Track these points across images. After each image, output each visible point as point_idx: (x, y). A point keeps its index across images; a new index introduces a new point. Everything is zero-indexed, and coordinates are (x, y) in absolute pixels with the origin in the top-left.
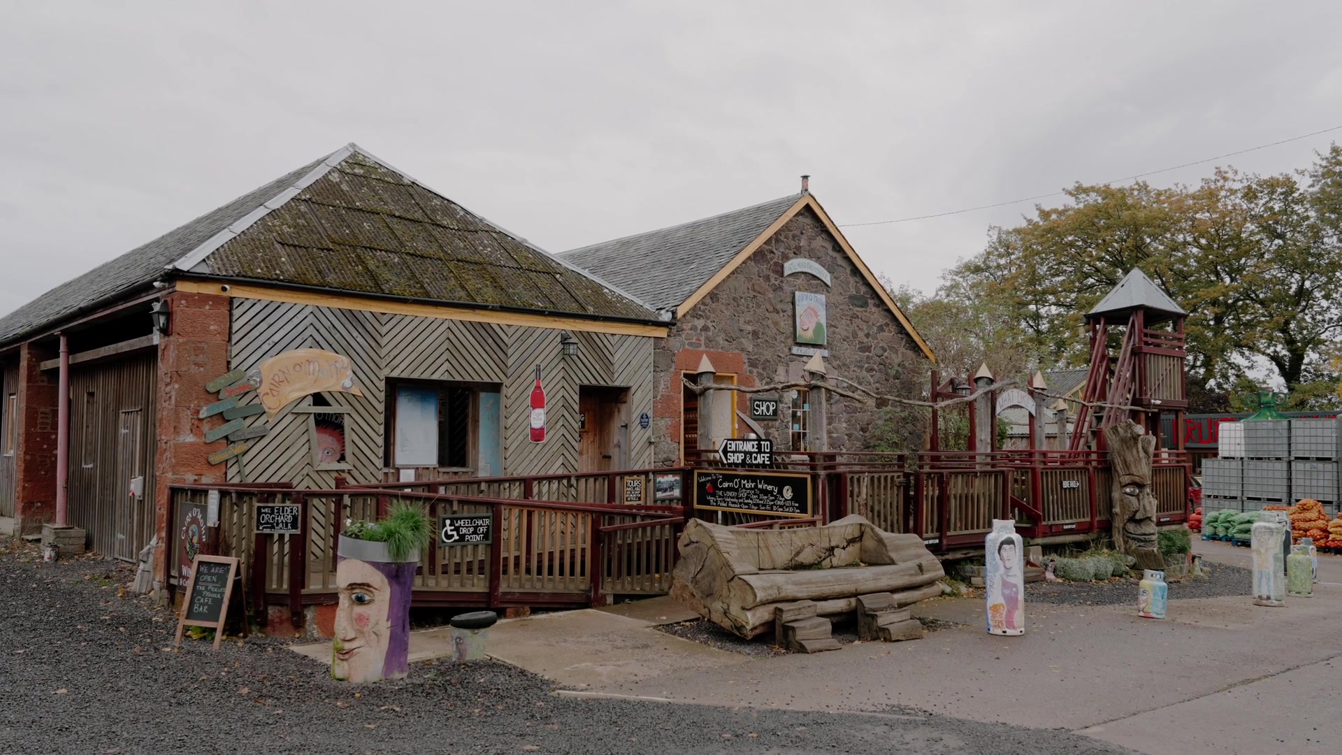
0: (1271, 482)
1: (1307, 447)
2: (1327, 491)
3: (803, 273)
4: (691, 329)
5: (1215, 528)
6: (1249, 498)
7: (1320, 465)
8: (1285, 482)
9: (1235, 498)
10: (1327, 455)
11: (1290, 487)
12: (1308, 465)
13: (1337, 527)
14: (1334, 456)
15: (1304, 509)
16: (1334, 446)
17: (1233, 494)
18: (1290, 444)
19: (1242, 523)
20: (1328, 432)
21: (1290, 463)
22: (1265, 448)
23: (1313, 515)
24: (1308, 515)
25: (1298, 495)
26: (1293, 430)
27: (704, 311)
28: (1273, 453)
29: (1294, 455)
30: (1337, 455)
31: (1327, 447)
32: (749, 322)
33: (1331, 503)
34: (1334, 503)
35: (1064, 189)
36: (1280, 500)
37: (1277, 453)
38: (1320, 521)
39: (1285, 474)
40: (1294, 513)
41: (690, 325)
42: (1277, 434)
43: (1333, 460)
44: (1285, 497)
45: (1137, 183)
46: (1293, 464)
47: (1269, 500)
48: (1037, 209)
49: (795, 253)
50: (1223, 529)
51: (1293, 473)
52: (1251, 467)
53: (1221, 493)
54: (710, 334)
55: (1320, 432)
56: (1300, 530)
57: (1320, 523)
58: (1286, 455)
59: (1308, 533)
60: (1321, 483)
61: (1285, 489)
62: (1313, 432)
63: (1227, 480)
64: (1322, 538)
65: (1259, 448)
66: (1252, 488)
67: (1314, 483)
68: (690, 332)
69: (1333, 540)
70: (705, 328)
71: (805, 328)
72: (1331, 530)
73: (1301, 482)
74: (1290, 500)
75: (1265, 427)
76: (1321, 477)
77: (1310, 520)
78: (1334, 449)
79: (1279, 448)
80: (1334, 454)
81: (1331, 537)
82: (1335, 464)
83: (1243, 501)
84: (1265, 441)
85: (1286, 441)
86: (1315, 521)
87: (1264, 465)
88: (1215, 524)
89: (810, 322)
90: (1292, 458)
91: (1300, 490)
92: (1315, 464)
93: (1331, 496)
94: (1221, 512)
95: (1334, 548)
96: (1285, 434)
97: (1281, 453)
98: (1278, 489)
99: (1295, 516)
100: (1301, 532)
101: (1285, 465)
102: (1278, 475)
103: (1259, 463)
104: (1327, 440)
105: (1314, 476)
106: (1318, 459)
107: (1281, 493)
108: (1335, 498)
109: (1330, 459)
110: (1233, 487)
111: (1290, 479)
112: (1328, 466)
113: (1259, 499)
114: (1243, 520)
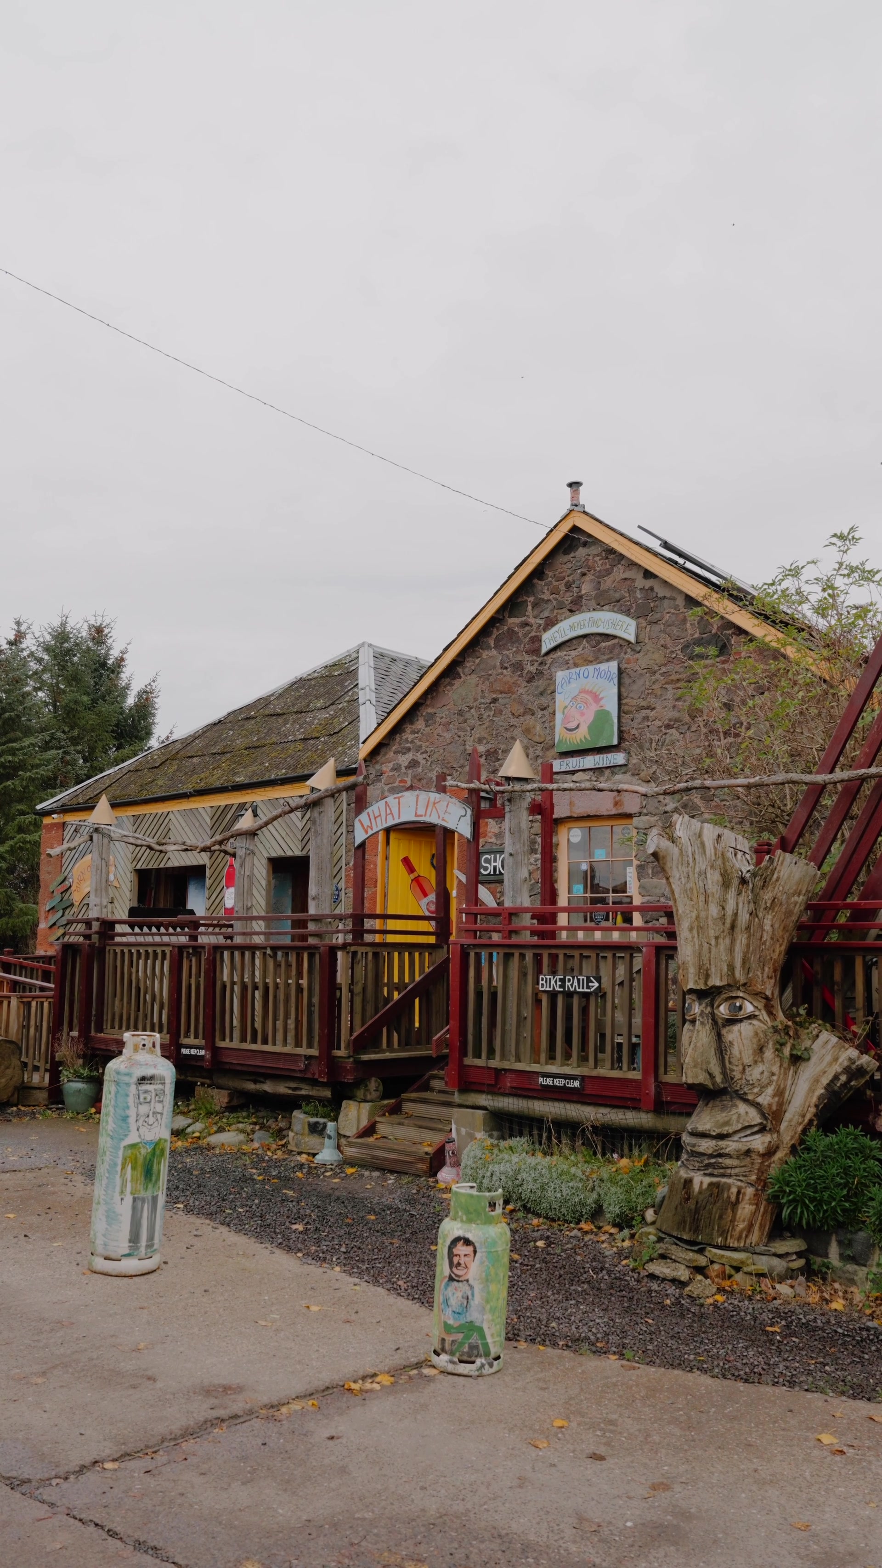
3: (585, 636)
4: (393, 770)
27: (412, 742)
32: (480, 741)
41: (391, 765)
49: (571, 611)
54: (420, 770)
68: (391, 774)
70: (414, 764)
71: (572, 725)
89: (582, 714)
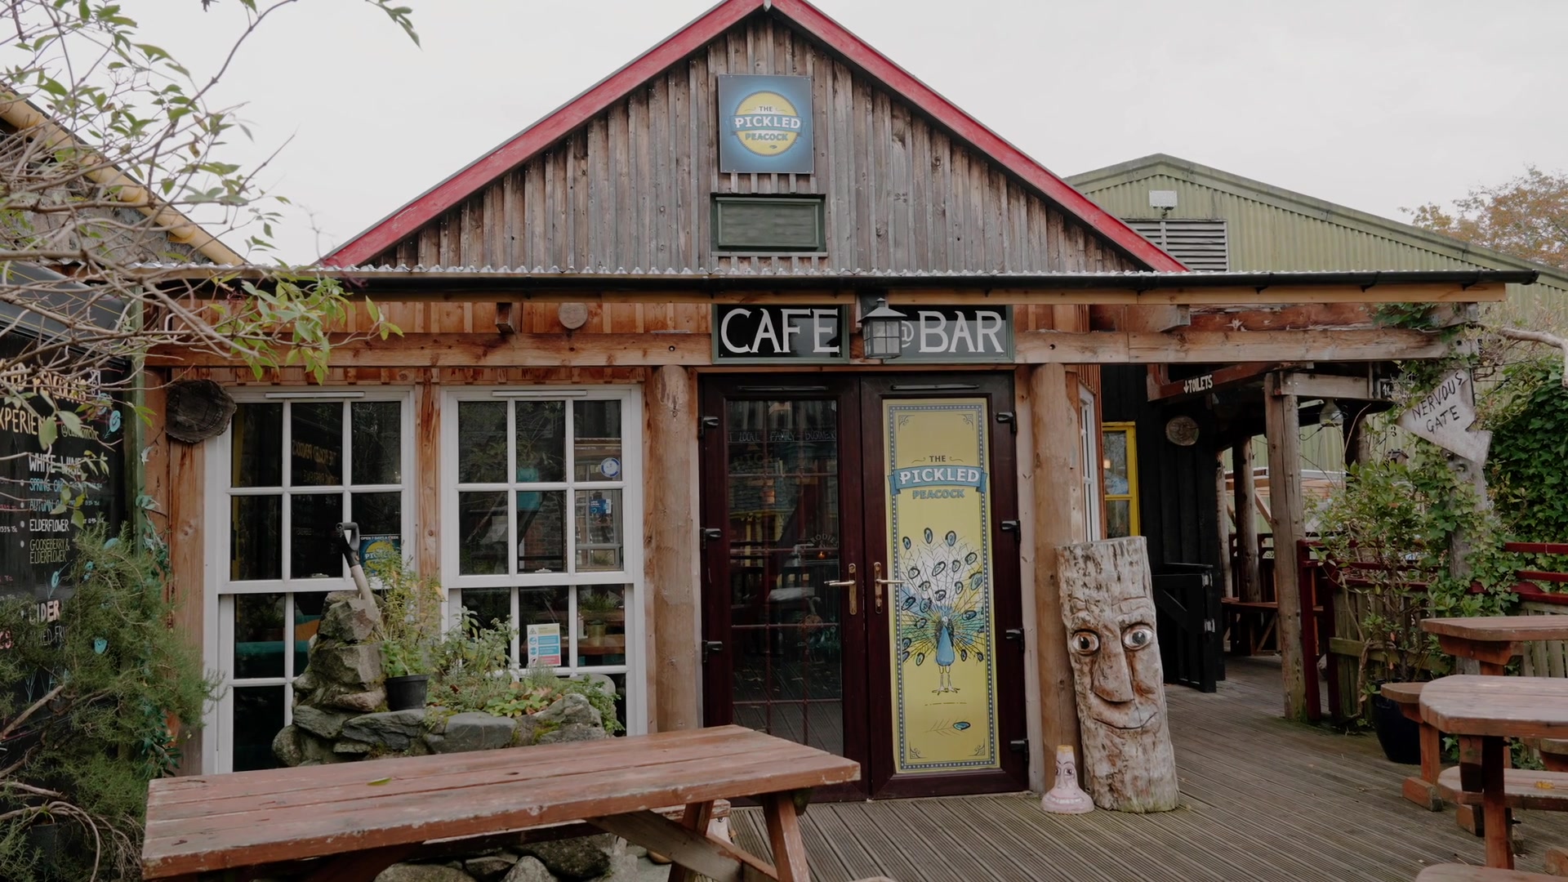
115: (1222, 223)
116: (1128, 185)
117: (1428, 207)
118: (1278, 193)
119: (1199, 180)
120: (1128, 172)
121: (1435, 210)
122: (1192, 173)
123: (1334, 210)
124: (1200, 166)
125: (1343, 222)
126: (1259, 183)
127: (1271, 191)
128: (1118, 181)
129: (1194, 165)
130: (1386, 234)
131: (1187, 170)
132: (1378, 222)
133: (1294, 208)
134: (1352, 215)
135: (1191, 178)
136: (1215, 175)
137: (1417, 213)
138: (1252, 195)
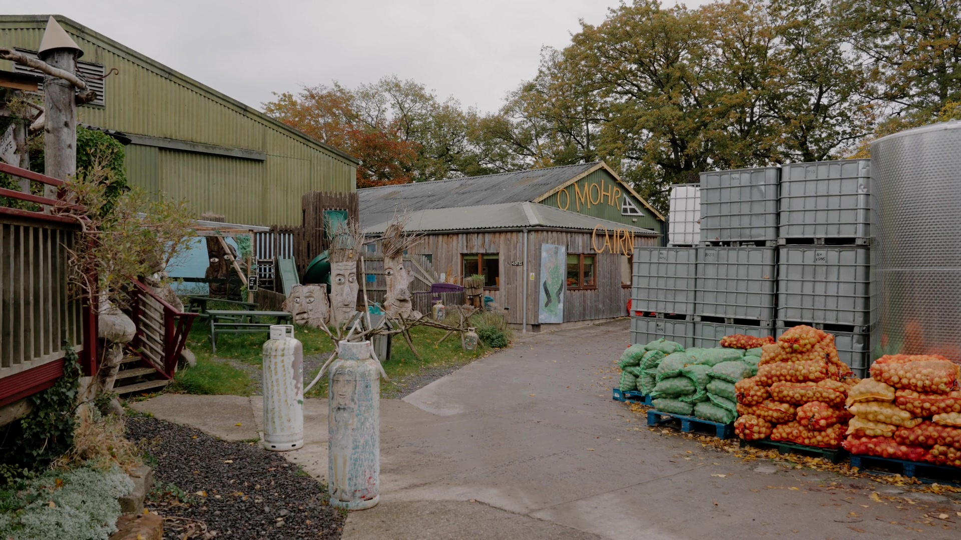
0: (742, 287)
1: (810, 218)
2: (844, 304)
5: (637, 376)
6: (704, 319)
7: (832, 255)
8: (767, 288)
9: (683, 317)
10: (846, 233)
11: (775, 297)
12: (809, 255)
13: (868, 401)
14: (859, 233)
15: (795, 350)
16: (861, 213)
17: (680, 310)
18: (778, 215)
19: (667, 377)
20: (848, 187)
21: (777, 250)
22: (735, 223)
23: (812, 366)
24: (803, 366)
25: (790, 312)
26: (785, 186)
28: (747, 231)
29: (784, 234)
30: (866, 232)
31: (847, 217)
33: (850, 328)
34: (856, 330)
35: (609, 8)
36: (756, 323)
37: (754, 231)
38: (830, 383)
39: (768, 273)
40: (773, 359)
42: (756, 196)
43: (859, 242)
44: (765, 316)
45: (677, 6)
46: (783, 252)
47: (738, 321)
48: (581, 24)
50: (649, 379)
51: (783, 269)
52: (710, 259)
53: (661, 309)
55: (834, 188)
56: (782, 401)
57: (829, 388)
58: (769, 235)
59: (800, 412)
60: (832, 289)
61: (766, 301)
62: (822, 188)
63: (671, 284)
64: (830, 425)
65: (725, 223)
66: (710, 299)
67: (820, 289)
69: (857, 435)
72: (853, 409)
73: (795, 288)
74: (774, 323)
75: (736, 183)
76: (833, 277)
77: (806, 379)
78: (861, 219)
79: (758, 222)
80: (861, 228)
81: (854, 425)
82: (861, 252)
83: (694, 324)
84: (735, 210)
85: (771, 207)
86: (816, 380)
87: (732, 255)
88: (636, 370)
90: (782, 242)
91: (794, 302)
92: (823, 252)
93: (850, 316)
94: (649, 346)
95: (859, 454)
96: (771, 193)
97: (762, 231)
98: (754, 301)
99: (774, 368)
100: (785, 407)
101: (767, 255)
102: (755, 273)
103: (723, 252)
104: (848, 203)
105: (821, 276)
106: (830, 242)
107: (759, 310)
108: (859, 320)
109: (851, 241)
110: (681, 298)
111: (776, 282)
112: (848, 255)
113: (721, 320)
114: (670, 372)
115: (102, 67)
116: (37, 30)
117: (287, 94)
118: (139, 56)
119: (88, 38)
120: (37, 22)
121: (290, 96)
122: (83, 32)
123: (173, 73)
124: (89, 29)
125: (178, 81)
126: (127, 48)
127: (134, 54)
128: (29, 26)
129: (84, 27)
130: (203, 93)
131: (80, 30)
132: (198, 85)
133: (149, 67)
134: (183, 78)
135: (82, 35)
136: (98, 37)
137: (281, 96)
138: (122, 54)
